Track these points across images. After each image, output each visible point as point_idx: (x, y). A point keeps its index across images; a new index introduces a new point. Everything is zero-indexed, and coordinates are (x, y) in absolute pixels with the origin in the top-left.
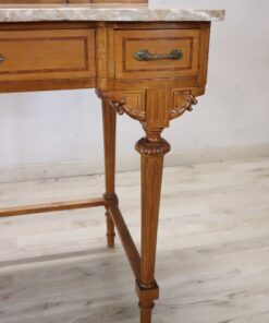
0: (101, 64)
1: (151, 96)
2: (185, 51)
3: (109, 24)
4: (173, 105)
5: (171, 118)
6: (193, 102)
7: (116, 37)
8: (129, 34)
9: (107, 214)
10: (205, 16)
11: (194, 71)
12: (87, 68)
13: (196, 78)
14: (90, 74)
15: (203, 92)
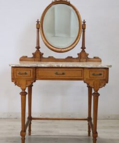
0: (85, 75)
1: (95, 83)
2: (103, 74)
3: (86, 68)
4: (100, 85)
5: (100, 88)
6: (105, 85)
7: (88, 71)
8: (91, 70)
9: (88, 124)
10: (107, 67)
11: (105, 78)
12: (82, 76)
13: (105, 79)
14: (82, 78)
15: (107, 83)
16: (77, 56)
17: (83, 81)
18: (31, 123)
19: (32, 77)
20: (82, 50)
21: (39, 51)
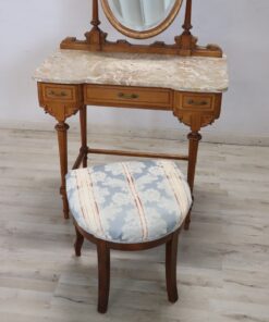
2: (209, 101)
4: (202, 121)
6: (212, 121)
11: (212, 109)
15: (217, 117)
16: (173, 42)
17: (171, 112)
18: (86, 158)
19: (74, 101)
20: (183, 30)
21: (98, 29)
